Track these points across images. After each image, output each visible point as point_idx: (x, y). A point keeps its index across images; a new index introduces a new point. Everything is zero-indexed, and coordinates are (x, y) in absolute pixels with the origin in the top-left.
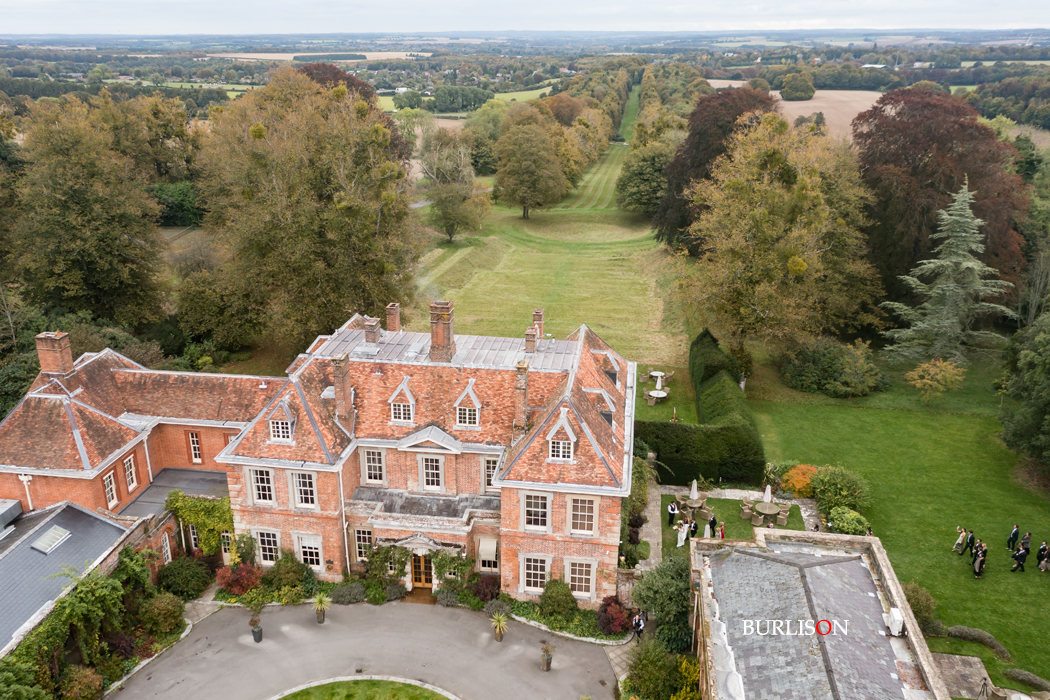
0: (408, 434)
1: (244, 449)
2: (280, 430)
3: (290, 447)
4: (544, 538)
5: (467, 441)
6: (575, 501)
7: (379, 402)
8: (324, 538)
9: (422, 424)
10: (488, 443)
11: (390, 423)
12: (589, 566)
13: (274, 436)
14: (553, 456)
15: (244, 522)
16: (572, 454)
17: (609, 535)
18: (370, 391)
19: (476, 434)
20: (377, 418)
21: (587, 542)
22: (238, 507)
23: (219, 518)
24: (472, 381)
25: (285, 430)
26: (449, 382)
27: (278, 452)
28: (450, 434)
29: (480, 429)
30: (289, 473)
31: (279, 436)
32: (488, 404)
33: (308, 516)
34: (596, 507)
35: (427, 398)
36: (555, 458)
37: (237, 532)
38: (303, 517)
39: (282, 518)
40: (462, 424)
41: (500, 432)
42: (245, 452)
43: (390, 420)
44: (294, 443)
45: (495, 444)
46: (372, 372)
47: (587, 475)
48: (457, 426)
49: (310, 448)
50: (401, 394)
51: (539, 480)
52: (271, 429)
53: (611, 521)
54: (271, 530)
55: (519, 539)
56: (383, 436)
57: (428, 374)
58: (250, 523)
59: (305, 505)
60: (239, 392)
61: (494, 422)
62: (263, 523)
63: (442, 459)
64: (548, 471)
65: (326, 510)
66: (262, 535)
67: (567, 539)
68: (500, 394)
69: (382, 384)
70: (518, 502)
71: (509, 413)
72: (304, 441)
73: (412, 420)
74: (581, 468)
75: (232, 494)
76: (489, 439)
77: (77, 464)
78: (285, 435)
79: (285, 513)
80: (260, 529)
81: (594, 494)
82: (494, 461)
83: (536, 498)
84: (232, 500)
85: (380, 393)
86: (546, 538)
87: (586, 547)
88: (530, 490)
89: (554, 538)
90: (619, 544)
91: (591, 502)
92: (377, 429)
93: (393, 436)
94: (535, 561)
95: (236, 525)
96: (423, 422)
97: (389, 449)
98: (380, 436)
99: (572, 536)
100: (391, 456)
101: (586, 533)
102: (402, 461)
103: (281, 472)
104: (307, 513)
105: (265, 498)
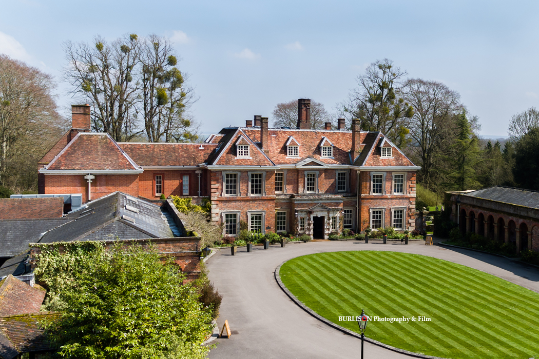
2: (243, 150)
3: (249, 160)
4: (381, 198)
5: (328, 163)
6: (396, 176)
7: (279, 148)
8: (267, 212)
10: (339, 164)
11: (287, 158)
12: (401, 212)
13: (240, 155)
14: (383, 155)
15: (218, 209)
16: (391, 154)
17: (411, 192)
18: (271, 143)
19: (332, 160)
20: (278, 155)
21: (401, 198)
22: (216, 198)
24: (325, 138)
25: (246, 151)
26: (311, 138)
27: (243, 162)
29: (334, 158)
30: (249, 173)
31: (242, 155)
33: (258, 200)
34: (405, 179)
36: (384, 157)
37: (213, 215)
38: (254, 200)
39: (242, 203)
40: (324, 156)
42: (224, 163)
43: (287, 156)
44: (251, 158)
45: (343, 164)
47: (400, 162)
50: (292, 141)
51: (380, 165)
52: (238, 150)
53: (412, 185)
54: (233, 212)
55: (370, 200)
56: (286, 163)
58: (221, 209)
59: (254, 195)
61: (339, 155)
63: (317, 173)
64: (383, 162)
65: (269, 195)
66: (227, 216)
67: (393, 197)
69: (277, 140)
70: (370, 179)
71: (345, 151)
73: (298, 155)
74: (397, 160)
75: (213, 190)
76: (339, 162)
78: (246, 153)
79: (245, 199)
80: (228, 211)
81: (404, 171)
82: (342, 173)
83: (377, 176)
84: (212, 194)
85: (278, 144)
86: (383, 197)
87: (401, 200)
88: (376, 171)
89: (387, 196)
90: (416, 196)
91: (402, 176)
92: (281, 160)
93: (290, 163)
94: (377, 212)
95: (213, 211)
96: (304, 156)
97: (289, 170)
98: (283, 163)
99: (395, 195)
100: (289, 174)
101: (400, 194)
102: (295, 176)
103: (245, 174)
104: (257, 197)
105: (231, 193)
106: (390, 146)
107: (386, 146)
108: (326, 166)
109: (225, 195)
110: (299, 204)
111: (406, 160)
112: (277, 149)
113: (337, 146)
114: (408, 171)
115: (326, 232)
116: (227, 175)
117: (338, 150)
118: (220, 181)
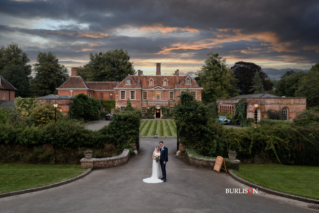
0: (153, 88)
1: (120, 86)
2: (128, 82)
5: (166, 88)
6: (192, 92)
7: (146, 82)
8: (136, 106)
10: (171, 89)
14: (187, 84)
15: (118, 104)
16: (190, 83)
17: (199, 99)
18: (143, 81)
20: (146, 85)
22: (117, 100)
23: (112, 104)
24: (165, 78)
26: (161, 79)
27: (128, 86)
29: (168, 86)
30: (130, 91)
31: (127, 84)
32: (169, 82)
34: (196, 93)
35: (156, 81)
37: (116, 107)
41: (173, 86)
43: (149, 85)
44: (131, 85)
46: (144, 77)
47: (194, 86)
48: (164, 86)
49: (135, 86)
50: (151, 79)
51: (184, 88)
52: (126, 82)
53: (199, 96)
54: (124, 106)
56: (148, 88)
57: (156, 78)
59: (132, 99)
60: (112, 84)
61: (171, 85)
62: (122, 104)
63: (161, 92)
64: (186, 86)
65: (138, 99)
66: (121, 107)
69: (146, 79)
71: (174, 83)
72: (133, 85)
73: (153, 85)
74: (192, 85)
75: (116, 97)
77: (85, 87)
81: (196, 90)
82: (172, 92)
84: (116, 99)
88: (182, 90)
92: (146, 87)
93: (150, 88)
95: (116, 105)
96: (156, 85)
97: (149, 91)
100: (149, 93)
102: (152, 93)
103: (128, 91)
104: (133, 100)
105: (123, 99)
106: (190, 80)
107: (188, 80)
108: (164, 89)
109: (120, 99)
110: (150, 104)
111: (197, 85)
113: (171, 81)
114: (198, 90)
115: (161, 115)
116: (122, 92)
117: (171, 83)
118: (119, 94)
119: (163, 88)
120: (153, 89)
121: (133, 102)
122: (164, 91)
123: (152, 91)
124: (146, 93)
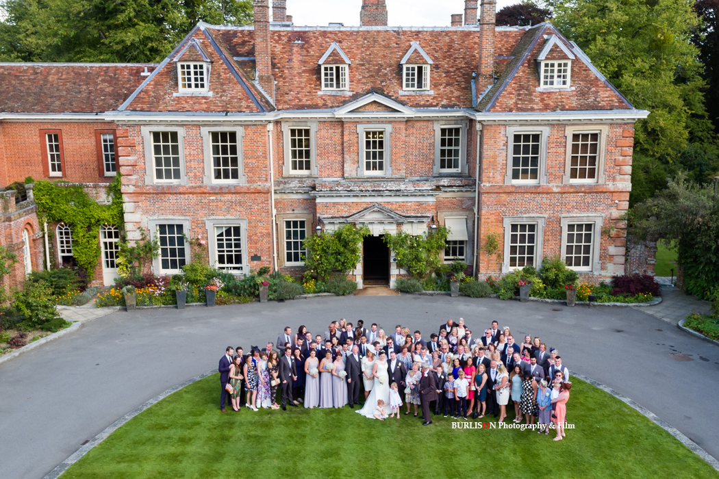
0: (344, 102)
1: (143, 103)
2: (192, 76)
3: (205, 98)
4: (536, 191)
5: (417, 106)
6: (576, 137)
7: (304, 71)
8: (250, 223)
9: (360, 91)
10: (443, 106)
11: (320, 93)
12: (589, 227)
13: (184, 86)
14: (546, 83)
15: (139, 211)
16: (568, 79)
17: (618, 177)
18: (290, 60)
19: (428, 98)
20: (302, 88)
21: (590, 191)
22: (131, 189)
24: (415, 45)
25: (199, 76)
26: (387, 47)
27: (194, 104)
28: (397, 100)
29: (432, 92)
30: (205, 132)
31: (190, 86)
32: (437, 67)
33: (230, 193)
34: (602, 143)
35: (363, 65)
36: (548, 86)
37: (129, 226)
38: (221, 193)
39: (193, 198)
40: (410, 89)
41: (456, 93)
42: (145, 107)
43: (321, 90)
44: (211, 94)
45: (452, 106)
46: (289, 40)
47: (590, 100)
48: (405, 91)
49: (234, 98)
50: (334, 54)
51: (532, 109)
52: (180, 76)
53: (621, 158)
54: (175, 219)
55: (504, 196)
56: (315, 107)
57: (359, 40)
58: (146, 212)
59: (224, 181)
61: (448, 84)
62: (165, 210)
63: (388, 128)
64: (542, 100)
65: (254, 182)
66: (162, 228)
67: (566, 189)
68: (451, 56)
69: (305, 53)
70: (506, 144)
71: (464, 74)
72: (224, 91)
73: (347, 88)
74: (582, 94)
75: (123, 170)
76: (445, 102)
78: (199, 82)
79: (198, 190)
80: (162, 218)
81: (601, 122)
82: (450, 130)
83: (527, 138)
84: (123, 180)
85: (304, 62)
86: (539, 190)
87: (589, 198)
88: (521, 125)
89: (549, 189)
90: (630, 189)
91: (595, 137)
92: (304, 100)
93: (325, 106)
94: (523, 227)
95: (127, 217)
96: (361, 89)
97: (322, 122)
98: (310, 107)
99: (572, 186)
100: (323, 133)
101: (587, 181)
102: (338, 137)
103: (194, 131)
104: (228, 187)
105: (168, 176)
106: (565, 57)
107: (554, 58)
108: (408, 112)
109: (152, 180)
110: (326, 205)
111: (607, 94)
112: (299, 73)
113: (444, 64)
114: (612, 124)
115: (394, 271)
116: (156, 136)
117: (447, 72)
118: (139, 148)
119: (403, 103)
120: (342, 113)
121: (228, 197)
122: (408, 121)
123: (341, 122)
124: (307, 132)
